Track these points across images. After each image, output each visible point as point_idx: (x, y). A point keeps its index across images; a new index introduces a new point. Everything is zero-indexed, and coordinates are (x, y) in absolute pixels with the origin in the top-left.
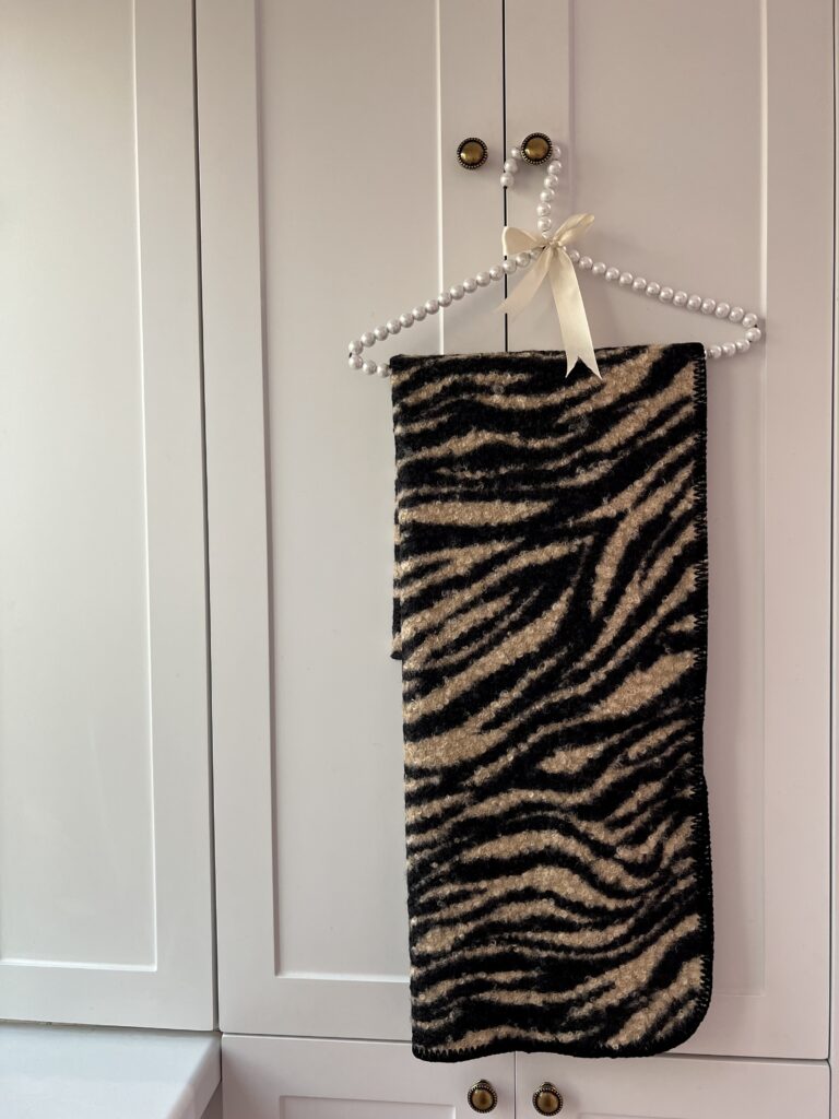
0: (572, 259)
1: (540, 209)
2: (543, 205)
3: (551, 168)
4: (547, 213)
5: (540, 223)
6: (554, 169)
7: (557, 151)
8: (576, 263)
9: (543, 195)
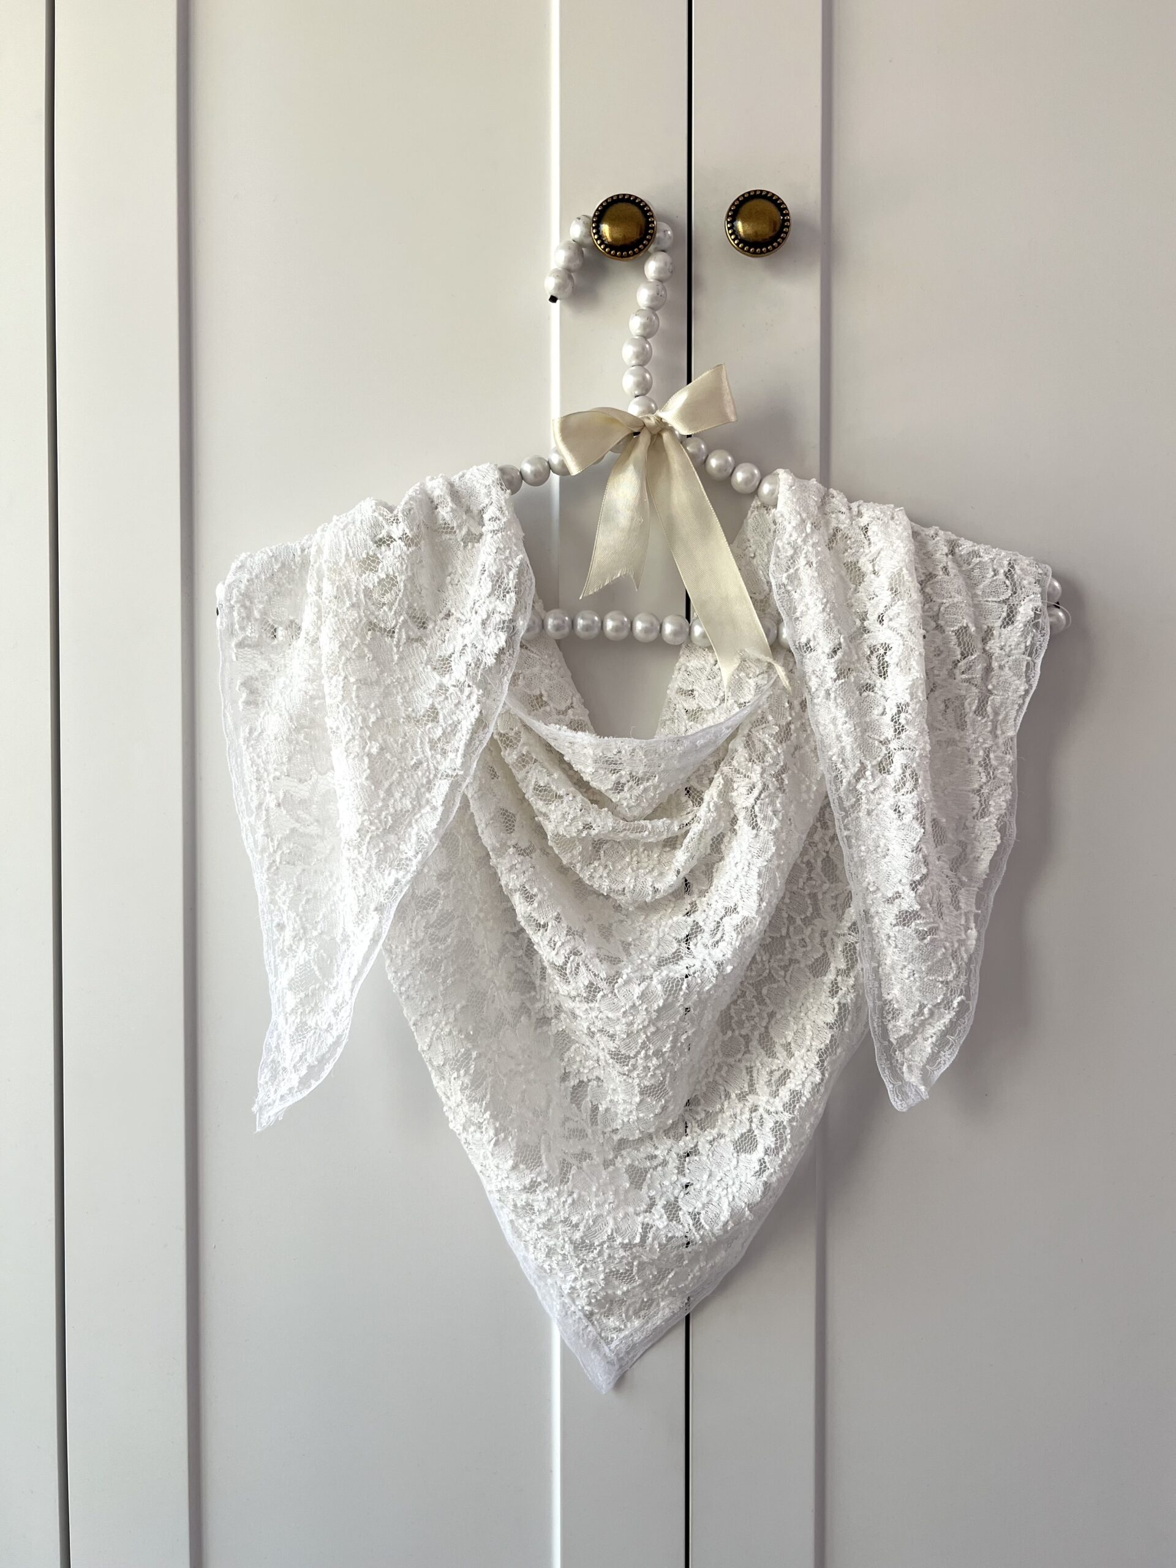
0: (693, 456)
1: (628, 352)
2: (633, 342)
3: (652, 267)
4: (643, 359)
5: (629, 381)
6: (660, 271)
7: (664, 232)
8: (701, 466)
9: (636, 324)
